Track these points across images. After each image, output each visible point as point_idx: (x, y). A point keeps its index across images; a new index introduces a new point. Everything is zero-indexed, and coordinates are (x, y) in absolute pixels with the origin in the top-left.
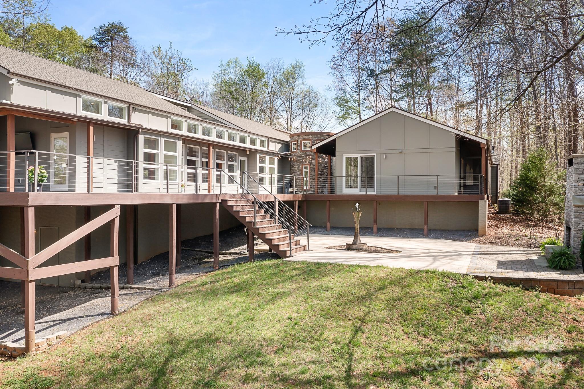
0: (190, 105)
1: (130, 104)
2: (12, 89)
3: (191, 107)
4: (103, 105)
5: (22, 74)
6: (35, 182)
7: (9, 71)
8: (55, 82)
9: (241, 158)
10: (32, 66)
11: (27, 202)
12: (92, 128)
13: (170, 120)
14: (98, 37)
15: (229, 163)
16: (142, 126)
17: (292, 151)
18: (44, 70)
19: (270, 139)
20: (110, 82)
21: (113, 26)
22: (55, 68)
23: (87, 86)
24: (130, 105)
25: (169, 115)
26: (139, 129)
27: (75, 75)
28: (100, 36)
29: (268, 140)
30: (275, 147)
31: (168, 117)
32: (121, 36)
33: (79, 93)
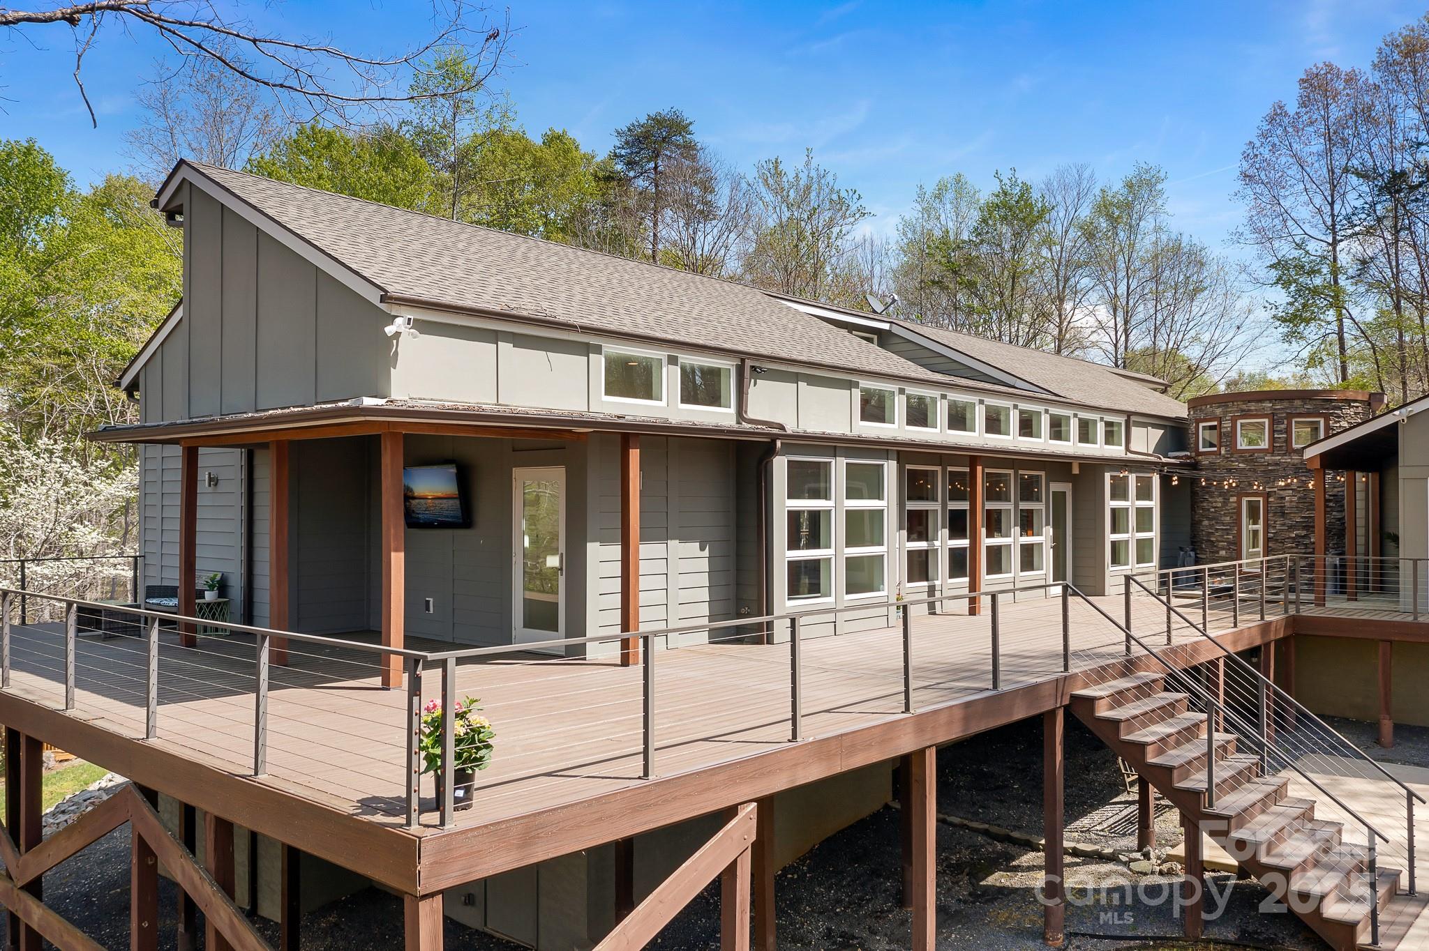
0: (886, 326)
1: (742, 356)
2: (396, 351)
3: (889, 331)
4: (664, 370)
5: (424, 298)
6: (444, 772)
7: (386, 292)
8: (525, 313)
9: (1056, 487)
10: (460, 262)
11: (413, 878)
12: (635, 455)
13: (857, 394)
14: (623, 152)
15: (1024, 506)
16: (782, 427)
17: (1201, 449)
18: (494, 271)
19: (1133, 418)
20: (675, 284)
21: (658, 121)
22: (526, 258)
23: (616, 312)
24: (743, 361)
25: (854, 378)
26: (774, 438)
27: (579, 274)
28: (628, 151)
29: (1127, 422)
30: (1145, 441)
31: (850, 385)
32: (678, 146)
33: (593, 340)
